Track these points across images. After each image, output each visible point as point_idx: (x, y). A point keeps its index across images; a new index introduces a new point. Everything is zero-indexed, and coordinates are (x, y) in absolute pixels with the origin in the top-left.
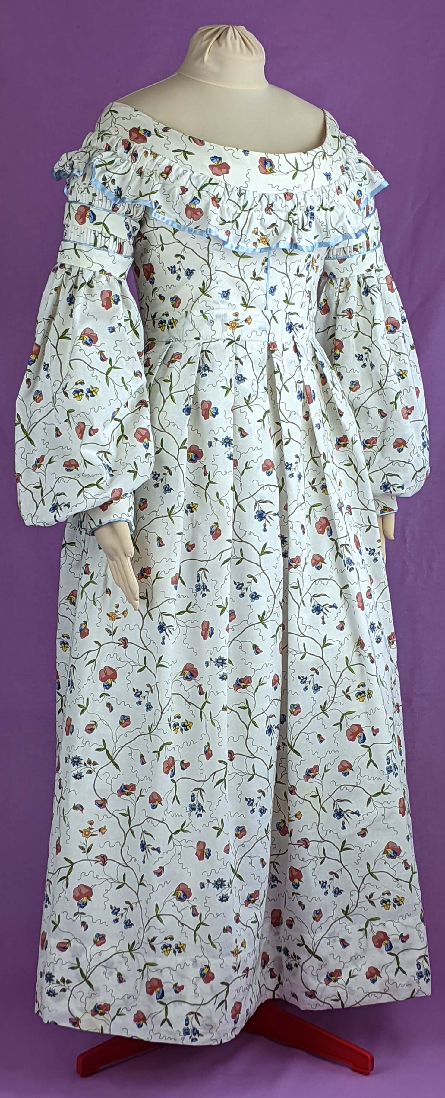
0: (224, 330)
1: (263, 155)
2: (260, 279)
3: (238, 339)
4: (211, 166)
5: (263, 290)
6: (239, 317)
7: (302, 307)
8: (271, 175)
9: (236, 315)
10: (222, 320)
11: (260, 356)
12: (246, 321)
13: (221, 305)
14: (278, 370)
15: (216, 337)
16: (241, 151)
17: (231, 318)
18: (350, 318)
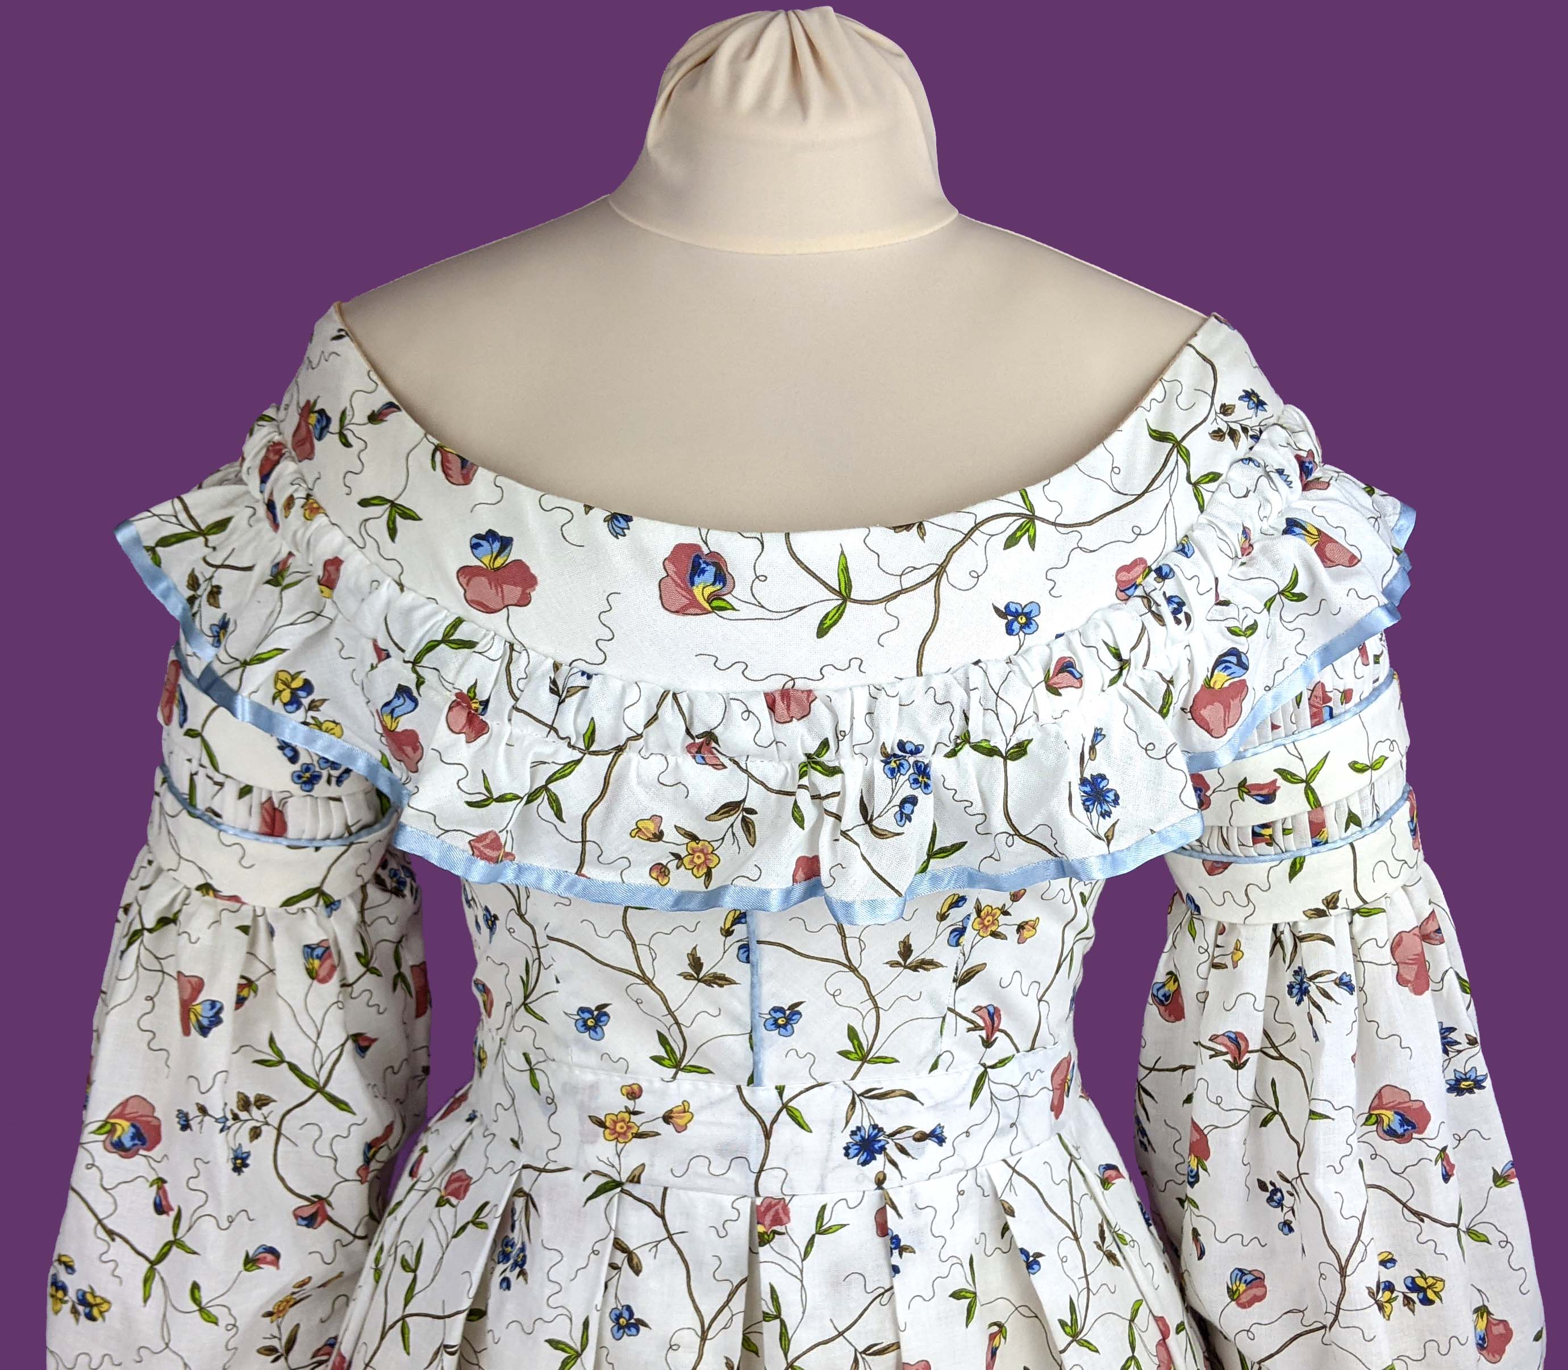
0: (587, 1140)
1: (689, 536)
2: (719, 980)
3: (635, 1179)
4: (466, 573)
5: (735, 1019)
6: (640, 1104)
7: (935, 1066)
8: (713, 616)
9: (634, 1093)
10: (581, 1106)
11: (720, 1247)
12: (667, 1118)
13: (577, 1056)
14: (772, 1311)
15: (561, 1157)
16: (599, 515)
17: (612, 1102)
18: (1237, 1065)
